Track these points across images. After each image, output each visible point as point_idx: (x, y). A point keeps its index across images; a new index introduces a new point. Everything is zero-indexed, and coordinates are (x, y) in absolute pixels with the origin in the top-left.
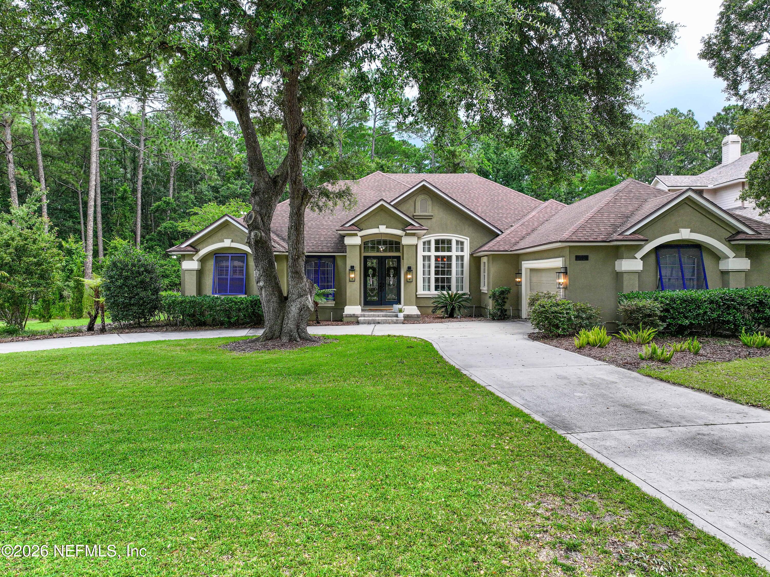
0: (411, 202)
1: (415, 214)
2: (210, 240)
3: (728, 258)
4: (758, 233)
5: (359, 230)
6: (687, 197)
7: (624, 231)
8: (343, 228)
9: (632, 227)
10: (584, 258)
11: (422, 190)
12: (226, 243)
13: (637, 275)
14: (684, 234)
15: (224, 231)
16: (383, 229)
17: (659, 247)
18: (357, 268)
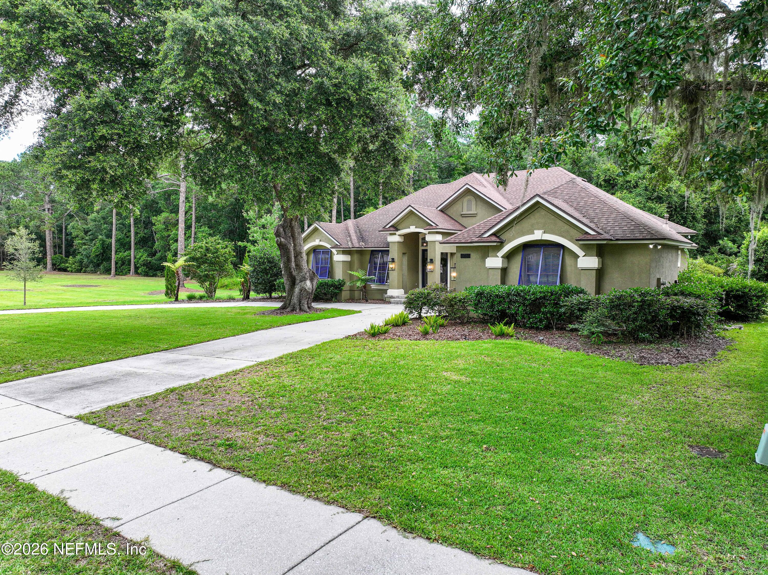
0: (459, 203)
1: (462, 213)
2: (309, 240)
3: (578, 257)
4: (599, 234)
5: (397, 230)
6: (538, 202)
7: (483, 234)
8: (385, 229)
9: (489, 230)
10: (468, 256)
11: (468, 192)
12: (317, 242)
13: (500, 271)
14: (538, 235)
15: (316, 233)
16: (413, 229)
17: (526, 246)
18: (396, 260)
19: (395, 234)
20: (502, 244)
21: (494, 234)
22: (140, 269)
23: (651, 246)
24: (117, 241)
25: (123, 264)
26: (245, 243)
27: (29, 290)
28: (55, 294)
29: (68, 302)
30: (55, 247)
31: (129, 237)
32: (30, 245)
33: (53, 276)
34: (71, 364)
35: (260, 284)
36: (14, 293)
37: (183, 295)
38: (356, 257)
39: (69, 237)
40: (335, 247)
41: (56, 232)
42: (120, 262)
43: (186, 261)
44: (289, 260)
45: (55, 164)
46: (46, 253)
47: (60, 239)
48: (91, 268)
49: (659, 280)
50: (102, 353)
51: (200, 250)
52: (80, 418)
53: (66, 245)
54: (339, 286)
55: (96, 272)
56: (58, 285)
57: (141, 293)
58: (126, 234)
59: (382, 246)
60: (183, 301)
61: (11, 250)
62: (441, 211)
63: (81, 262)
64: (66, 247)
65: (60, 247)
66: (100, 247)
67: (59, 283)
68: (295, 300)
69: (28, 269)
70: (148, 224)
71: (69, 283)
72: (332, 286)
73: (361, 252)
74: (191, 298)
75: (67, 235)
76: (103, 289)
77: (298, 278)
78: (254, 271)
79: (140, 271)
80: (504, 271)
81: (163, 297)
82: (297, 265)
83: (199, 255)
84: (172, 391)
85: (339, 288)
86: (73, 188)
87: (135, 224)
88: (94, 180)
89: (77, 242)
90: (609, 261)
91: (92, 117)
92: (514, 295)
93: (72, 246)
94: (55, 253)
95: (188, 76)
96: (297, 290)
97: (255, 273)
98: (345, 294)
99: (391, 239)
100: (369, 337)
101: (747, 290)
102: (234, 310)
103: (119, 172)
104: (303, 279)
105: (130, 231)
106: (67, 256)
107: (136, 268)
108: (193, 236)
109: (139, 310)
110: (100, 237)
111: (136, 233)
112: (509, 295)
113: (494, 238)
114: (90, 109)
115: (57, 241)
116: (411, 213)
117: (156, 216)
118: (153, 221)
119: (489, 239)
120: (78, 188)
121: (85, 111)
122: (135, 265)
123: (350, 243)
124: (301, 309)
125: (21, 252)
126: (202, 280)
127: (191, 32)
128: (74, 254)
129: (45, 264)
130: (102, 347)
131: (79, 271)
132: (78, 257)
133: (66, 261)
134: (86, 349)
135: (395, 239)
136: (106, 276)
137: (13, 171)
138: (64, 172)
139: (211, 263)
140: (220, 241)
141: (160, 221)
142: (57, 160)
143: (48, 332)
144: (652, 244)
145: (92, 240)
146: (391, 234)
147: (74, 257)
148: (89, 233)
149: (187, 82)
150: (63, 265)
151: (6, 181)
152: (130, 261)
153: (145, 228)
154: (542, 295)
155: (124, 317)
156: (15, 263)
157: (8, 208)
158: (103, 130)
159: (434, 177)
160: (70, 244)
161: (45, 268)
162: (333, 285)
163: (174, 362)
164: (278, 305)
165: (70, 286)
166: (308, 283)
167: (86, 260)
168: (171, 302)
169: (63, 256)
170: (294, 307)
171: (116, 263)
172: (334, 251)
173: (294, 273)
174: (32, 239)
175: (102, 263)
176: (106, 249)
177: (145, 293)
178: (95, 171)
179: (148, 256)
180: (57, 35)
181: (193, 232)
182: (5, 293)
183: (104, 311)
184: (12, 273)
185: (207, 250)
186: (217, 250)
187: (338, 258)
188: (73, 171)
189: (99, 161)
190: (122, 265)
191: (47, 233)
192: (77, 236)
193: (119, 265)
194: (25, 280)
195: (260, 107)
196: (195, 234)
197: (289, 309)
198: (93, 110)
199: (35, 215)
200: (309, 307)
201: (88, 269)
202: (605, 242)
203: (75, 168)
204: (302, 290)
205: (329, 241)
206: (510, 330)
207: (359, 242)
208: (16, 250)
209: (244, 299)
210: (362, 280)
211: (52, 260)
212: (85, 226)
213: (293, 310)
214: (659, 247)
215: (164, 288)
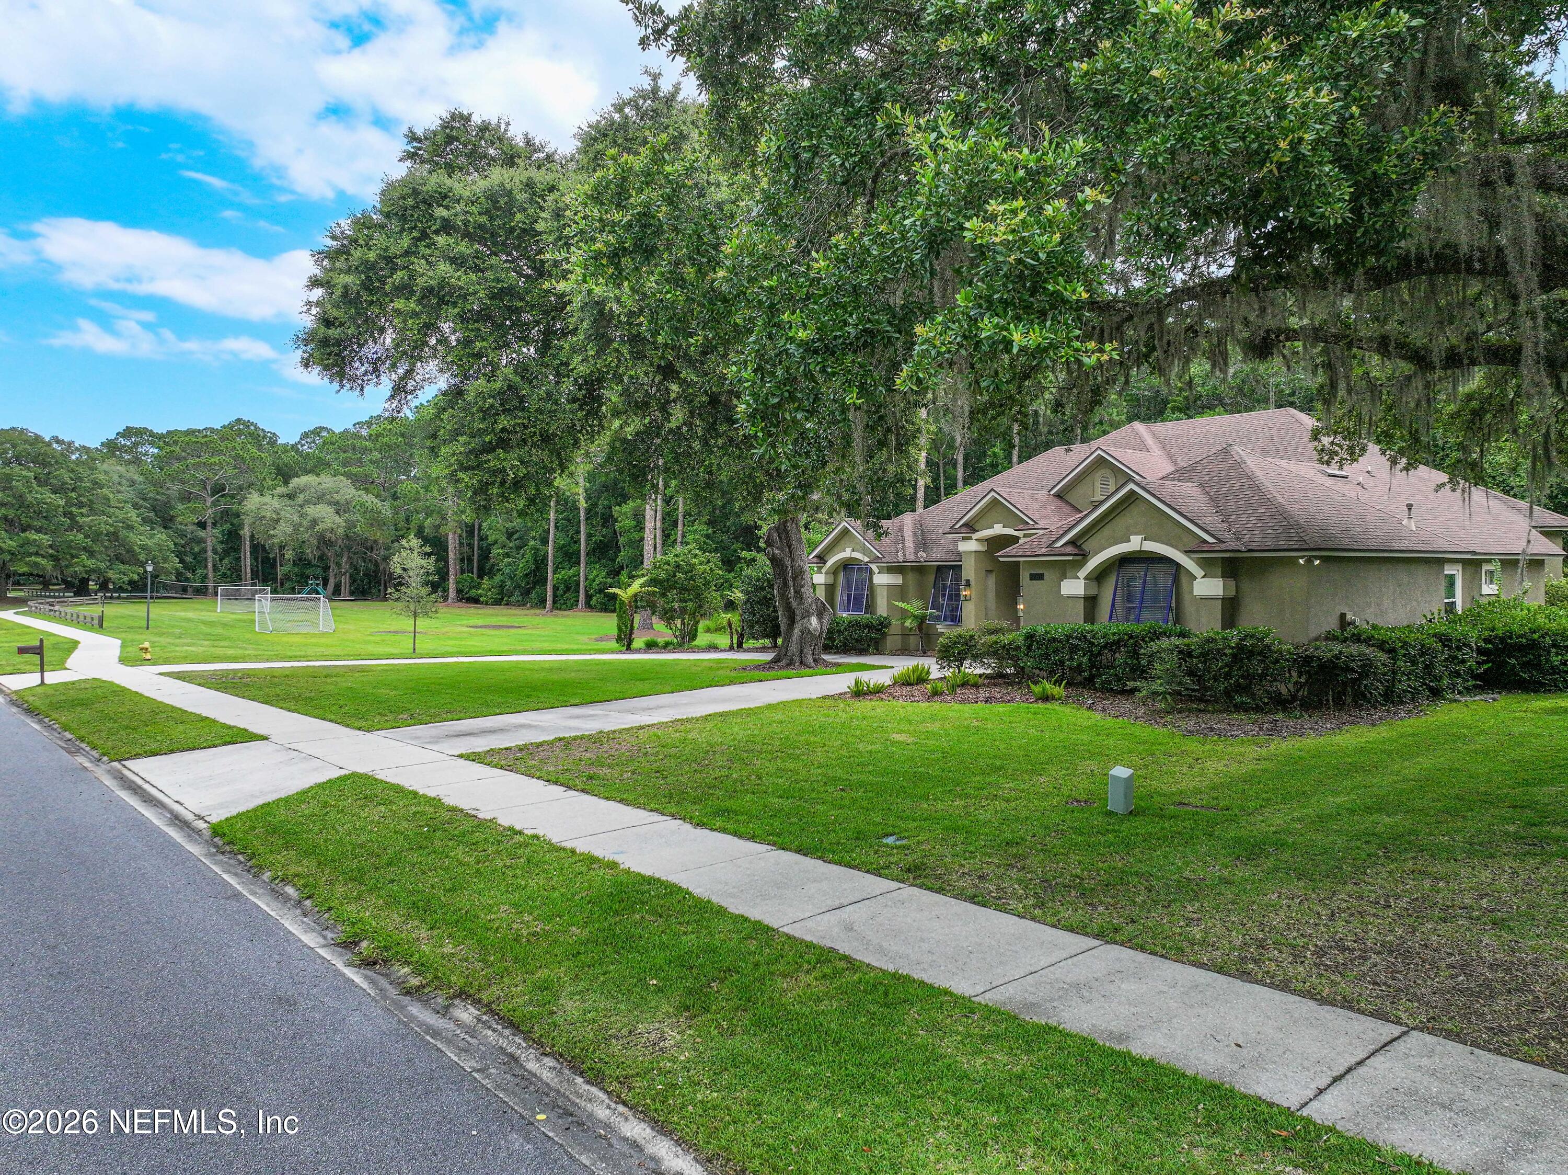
0: (1088, 481)
1: (1093, 499)
2: (835, 550)
3: (1196, 578)
4: (1221, 541)
5: (974, 531)
6: (1132, 492)
7: (1054, 542)
8: (953, 530)
9: (1062, 535)
10: (1040, 577)
11: (1101, 462)
12: (847, 553)
13: (1082, 601)
14: (1135, 543)
15: (846, 538)
16: (998, 529)
17: (1124, 560)
18: (973, 583)
19: (971, 538)
20: (1084, 557)
21: (1072, 542)
22: (594, 599)
23: (1301, 561)
24: (559, 549)
25: (568, 589)
26: (754, 554)
27: (421, 633)
28: (456, 639)
29: (473, 649)
30: (462, 560)
31: (577, 542)
32: (423, 562)
33: (458, 611)
34: (462, 715)
35: (757, 623)
36: (398, 637)
37: (638, 643)
38: (911, 576)
39: (484, 544)
40: (876, 560)
41: (464, 535)
42: (562, 587)
43: (642, 586)
44: (785, 584)
45: (451, 465)
46: (447, 573)
47: (471, 546)
48: (516, 596)
49: (1343, 616)
50: (499, 705)
51: (666, 567)
52: (461, 756)
53: (479, 556)
54: (882, 626)
55: (524, 605)
56: (462, 625)
57: (584, 638)
58: (572, 538)
59: (953, 558)
60: (638, 651)
61: (399, 571)
62: (1058, 496)
63: (502, 586)
64: (479, 561)
65: (470, 560)
66: (531, 560)
67: (465, 622)
68: (793, 648)
69: (419, 600)
70: (608, 519)
71: (480, 622)
72: (867, 626)
73: (920, 569)
74: (651, 646)
75: (481, 539)
76: (530, 631)
77: (798, 613)
78: (748, 600)
79: (593, 602)
80: (1091, 602)
81: (614, 645)
82: (796, 592)
83: (663, 576)
84: (560, 739)
85: (880, 630)
86: (470, 494)
87: (587, 519)
88: (493, 483)
89: (496, 551)
90: (1246, 586)
91: (492, 406)
92: (1076, 638)
93: (487, 558)
94: (462, 572)
95: (598, 354)
96: (796, 632)
97: (749, 605)
98: (891, 641)
99: (964, 546)
100: (852, 697)
101: (1536, 636)
102: (705, 664)
103: (522, 472)
104: (807, 615)
105: (578, 532)
106: (480, 577)
107: (589, 597)
108: (679, 540)
109: (566, 661)
110: (532, 543)
111: (589, 536)
112: (1069, 637)
113: (1069, 549)
114: (491, 396)
115: (466, 549)
116: (995, 502)
117: (620, 505)
118: (616, 515)
119: (1063, 551)
120: (475, 493)
121: (484, 398)
122: (586, 591)
123: (900, 554)
124: (802, 663)
125: (411, 573)
126: (668, 616)
127: (600, 304)
128: (491, 573)
129: (446, 590)
130: (501, 700)
131: (497, 602)
132: (498, 578)
133: (479, 586)
134: (482, 701)
135: (970, 546)
136: (537, 611)
137: (403, 435)
138: (460, 475)
139: (684, 589)
140: (697, 552)
141: (625, 513)
142: (452, 461)
143: (440, 684)
144: (1302, 557)
145: (519, 548)
146: (964, 539)
147: (491, 578)
148: (515, 537)
149: (599, 361)
150: (473, 593)
151: (392, 453)
152: (578, 584)
153: (603, 526)
154: (1116, 638)
155: (543, 669)
156: (404, 589)
157: (395, 497)
158: (504, 422)
159: (1117, 418)
160: (485, 555)
161: (445, 598)
162: (870, 626)
163: (578, 717)
164: (768, 657)
165: (481, 627)
166: (814, 621)
167: (508, 583)
168: (620, 652)
169: (475, 576)
170: (792, 660)
171: (555, 588)
172: (874, 567)
173: (794, 604)
174: (425, 554)
175: (534, 588)
176: (540, 563)
177: (590, 639)
178: (495, 473)
179: (608, 574)
180: (456, 310)
181: (680, 533)
182: (388, 637)
183: (517, 662)
184: (399, 604)
185: (678, 566)
186: (693, 566)
187: (881, 579)
188: (470, 473)
189: (499, 459)
190: (565, 593)
191: (450, 536)
192: (496, 542)
193: (560, 592)
194: (415, 615)
195: (695, 379)
196: (683, 536)
197: (783, 663)
198: (493, 397)
199: (432, 508)
200: (815, 660)
201: (513, 599)
202: (1227, 555)
203: (473, 468)
204: (806, 631)
205: (865, 551)
206: (1058, 691)
207: (916, 552)
208: (404, 569)
209: (731, 648)
210: (915, 617)
211: (457, 583)
212: (508, 525)
213: (790, 664)
214: (1317, 562)
215: (615, 632)
